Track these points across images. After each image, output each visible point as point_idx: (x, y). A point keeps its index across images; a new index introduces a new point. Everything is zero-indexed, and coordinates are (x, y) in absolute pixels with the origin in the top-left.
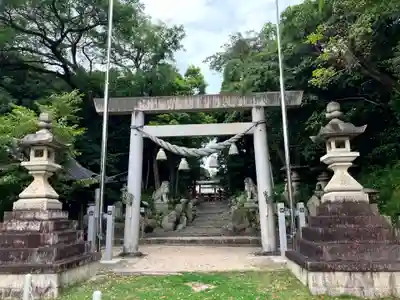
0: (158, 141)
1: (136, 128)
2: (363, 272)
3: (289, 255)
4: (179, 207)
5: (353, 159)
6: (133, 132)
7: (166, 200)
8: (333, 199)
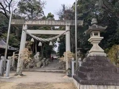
0: (31, 35)
1: (24, 30)
2: (104, 85)
3: (74, 77)
4: (43, 60)
5: (101, 40)
6: (23, 31)
7: (38, 58)
8: (92, 55)
